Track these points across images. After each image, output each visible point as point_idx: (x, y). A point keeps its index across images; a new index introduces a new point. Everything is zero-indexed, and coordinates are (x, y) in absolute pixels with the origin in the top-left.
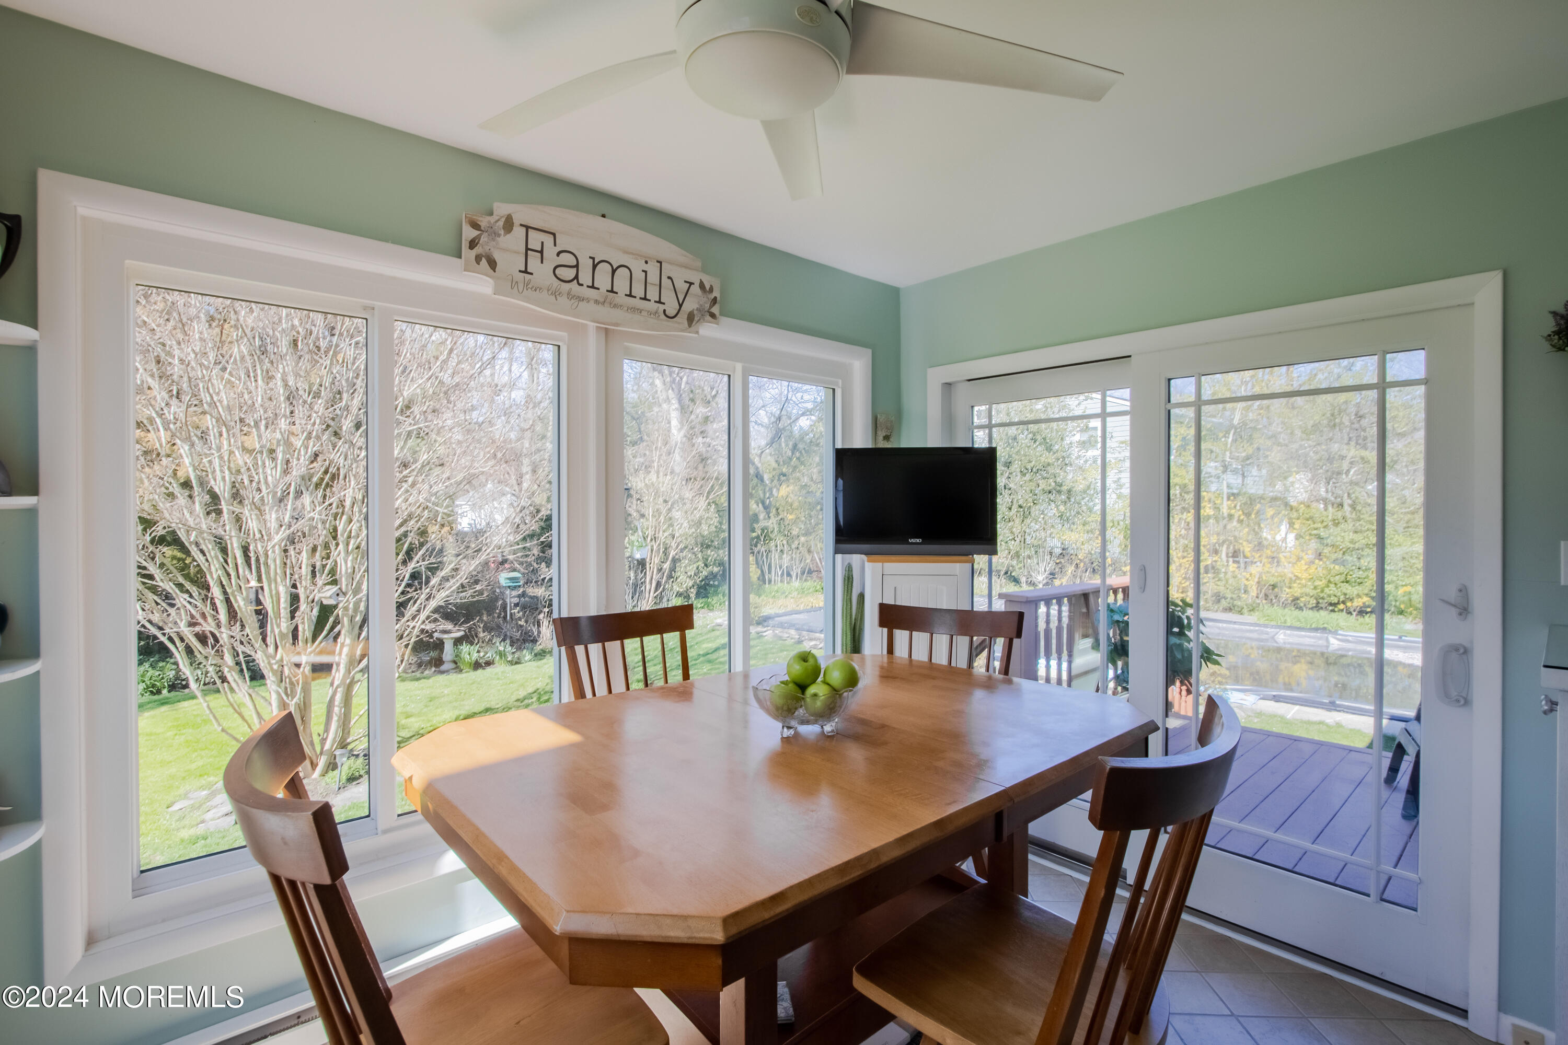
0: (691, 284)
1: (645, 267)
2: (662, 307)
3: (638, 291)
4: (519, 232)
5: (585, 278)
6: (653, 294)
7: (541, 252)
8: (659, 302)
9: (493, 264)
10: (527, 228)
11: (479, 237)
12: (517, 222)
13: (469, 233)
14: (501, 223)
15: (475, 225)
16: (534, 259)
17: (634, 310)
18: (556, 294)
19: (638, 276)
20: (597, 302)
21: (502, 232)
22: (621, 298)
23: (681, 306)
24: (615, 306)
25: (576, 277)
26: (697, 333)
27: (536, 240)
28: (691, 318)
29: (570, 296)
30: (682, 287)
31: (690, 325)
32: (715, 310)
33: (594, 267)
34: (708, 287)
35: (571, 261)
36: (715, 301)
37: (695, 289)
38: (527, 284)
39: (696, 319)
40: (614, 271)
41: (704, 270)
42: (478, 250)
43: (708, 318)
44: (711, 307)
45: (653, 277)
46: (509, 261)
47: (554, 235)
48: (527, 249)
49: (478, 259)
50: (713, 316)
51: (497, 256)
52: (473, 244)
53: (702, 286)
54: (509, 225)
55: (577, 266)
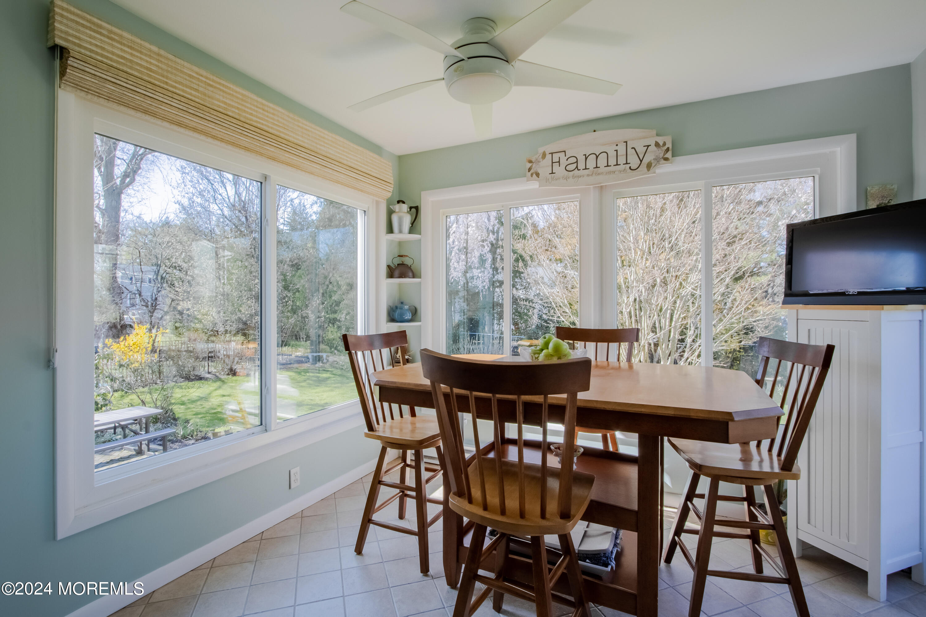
0: (648, 146)
1: (616, 148)
2: (628, 166)
3: (612, 162)
4: (549, 157)
5: (581, 165)
6: (622, 160)
7: (559, 162)
8: (627, 163)
9: (538, 175)
10: (552, 153)
11: (532, 166)
12: (547, 153)
13: (529, 165)
14: (541, 156)
15: (530, 162)
16: (556, 166)
17: (610, 173)
18: (566, 178)
19: (612, 154)
20: (588, 175)
21: (541, 160)
22: (602, 169)
23: (641, 161)
24: (599, 174)
25: (577, 167)
26: (655, 173)
27: (556, 158)
28: (649, 166)
29: (574, 177)
30: (641, 150)
31: (648, 170)
32: (669, 155)
33: (586, 159)
34: (661, 144)
35: (573, 160)
36: (668, 150)
37: (653, 148)
38: (553, 179)
39: (653, 165)
40: (597, 157)
41: (658, 135)
42: (532, 171)
43: (663, 161)
44: (664, 155)
45: (622, 151)
46: (544, 170)
47: (565, 151)
48: (552, 163)
49: (532, 175)
50: (666, 159)
51: (540, 171)
52: (529, 170)
53: (657, 145)
54: (544, 155)
55: (577, 162)
